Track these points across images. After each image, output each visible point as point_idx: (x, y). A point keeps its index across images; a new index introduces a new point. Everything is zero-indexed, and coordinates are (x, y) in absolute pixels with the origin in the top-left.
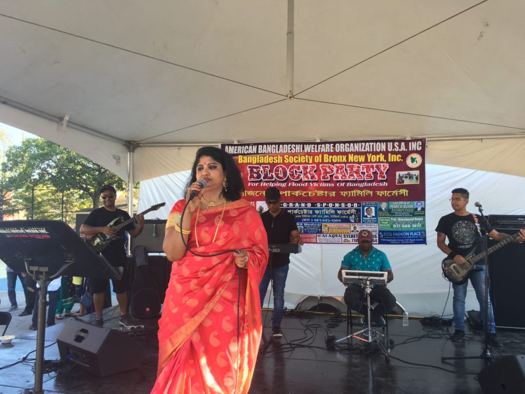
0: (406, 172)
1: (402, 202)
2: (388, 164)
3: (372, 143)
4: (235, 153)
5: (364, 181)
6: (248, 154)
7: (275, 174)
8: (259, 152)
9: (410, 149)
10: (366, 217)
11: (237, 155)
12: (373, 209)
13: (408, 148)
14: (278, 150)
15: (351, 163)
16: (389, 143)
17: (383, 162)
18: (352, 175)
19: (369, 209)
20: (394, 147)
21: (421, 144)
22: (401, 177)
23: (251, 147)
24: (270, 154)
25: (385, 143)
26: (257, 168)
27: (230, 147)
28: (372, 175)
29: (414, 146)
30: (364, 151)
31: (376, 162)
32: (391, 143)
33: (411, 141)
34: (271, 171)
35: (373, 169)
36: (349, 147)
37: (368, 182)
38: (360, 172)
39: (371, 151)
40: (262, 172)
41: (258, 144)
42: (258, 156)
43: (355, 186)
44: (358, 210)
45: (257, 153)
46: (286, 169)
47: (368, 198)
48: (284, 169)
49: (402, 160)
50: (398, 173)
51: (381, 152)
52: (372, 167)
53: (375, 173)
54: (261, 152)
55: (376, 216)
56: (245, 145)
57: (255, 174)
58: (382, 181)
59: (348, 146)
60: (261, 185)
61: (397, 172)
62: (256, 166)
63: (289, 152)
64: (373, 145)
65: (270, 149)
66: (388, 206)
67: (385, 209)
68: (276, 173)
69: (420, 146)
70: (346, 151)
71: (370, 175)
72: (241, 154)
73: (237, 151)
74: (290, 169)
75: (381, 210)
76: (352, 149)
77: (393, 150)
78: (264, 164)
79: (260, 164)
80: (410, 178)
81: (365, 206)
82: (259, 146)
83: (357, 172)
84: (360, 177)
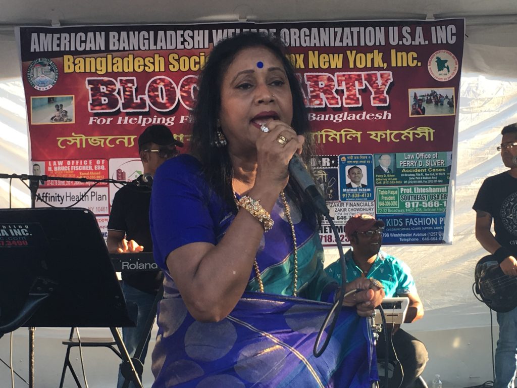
0: (427, 91)
1: (422, 154)
2: (391, 73)
3: (357, 29)
4: (56, 49)
5: (341, 110)
6: (85, 52)
7: (149, 96)
8: (111, 48)
9: (434, 41)
10: (349, 186)
11: (61, 54)
12: (364, 168)
13: (430, 40)
14: (155, 44)
15: (314, 70)
16: (391, 28)
17: (379, 69)
18: (317, 97)
19: (356, 171)
20: (401, 37)
21: (454, 31)
22: (418, 101)
23: (90, 35)
24: (136, 53)
25: (383, 28)
26: (107, 84)
27: (42, 35)
28: (358, 96)
29: (441, 35)
30: (340, 44)
31: (365, 69)
32: (396, 28)
33: (435, 24)
34: (139, 91)
35: (361, 83)
36: (310, 36)
37: (351, 110)
38: (334, 91)
39: (356, 44)
40: (119, 93)
41: (107, 30)
42: (109, 57)
43: (324, 121)
44: (332, 173)
45: (107, 50)
46: (174, 85)
47: (351, 146)
48: (168, 85)
49: (419, 64)
50: (411, 92)
51: (375, 47)
52: (359, 78)
53: (365, 92)
54: (116, 48)
55: (370, 185)
56: (76, 31)
57: (103, 99)
58: (380, 109)
59: (307, 33)
60: (119, 122)
61: (410, 90)
62: (106, 79)
63: (180, 47)
64: (359, 33)
65: (135, 40)
66: (395, 163)
67: (389, 170)
68: (151, 94)
69: (452, 35)
70: (304, 45)
71: (355, 95)
72: (69, 53)
73: (59, 45)
74: (183, 86)
75: (379, 170)
76: (315, 42)
77: (401, 43)
78: (123, 74)
79: (115, 75)
80: (436, 104)
81: (347, 164)
82: (111, 34)
83: (327, 90)
84: (332, 102)
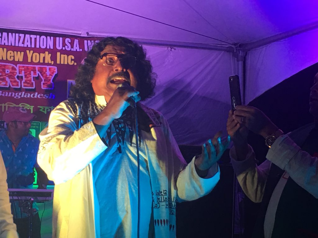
2: (56, 68)
3: (35, 36)
9: (86, 50)
12: (33, 131)
13: (83, 48)
16: (57, 38)
17: (48, 64)
18: (4, 79)
20: (64, 45)
28: (32, 81)
31: (39, 63)
33: (87, 39)
35: (35, 73)
36: (1, 37)
37: (27, 91)
38: (16, 77)
49: (75, 64)
51: (46, 49)
52: (34, 70)
53: (37, 79)
58: (47, 91)
61: (68, 80)
76: (4, 42)
77: (64, 48)
83: (11, 76)
84: (14, 84)
